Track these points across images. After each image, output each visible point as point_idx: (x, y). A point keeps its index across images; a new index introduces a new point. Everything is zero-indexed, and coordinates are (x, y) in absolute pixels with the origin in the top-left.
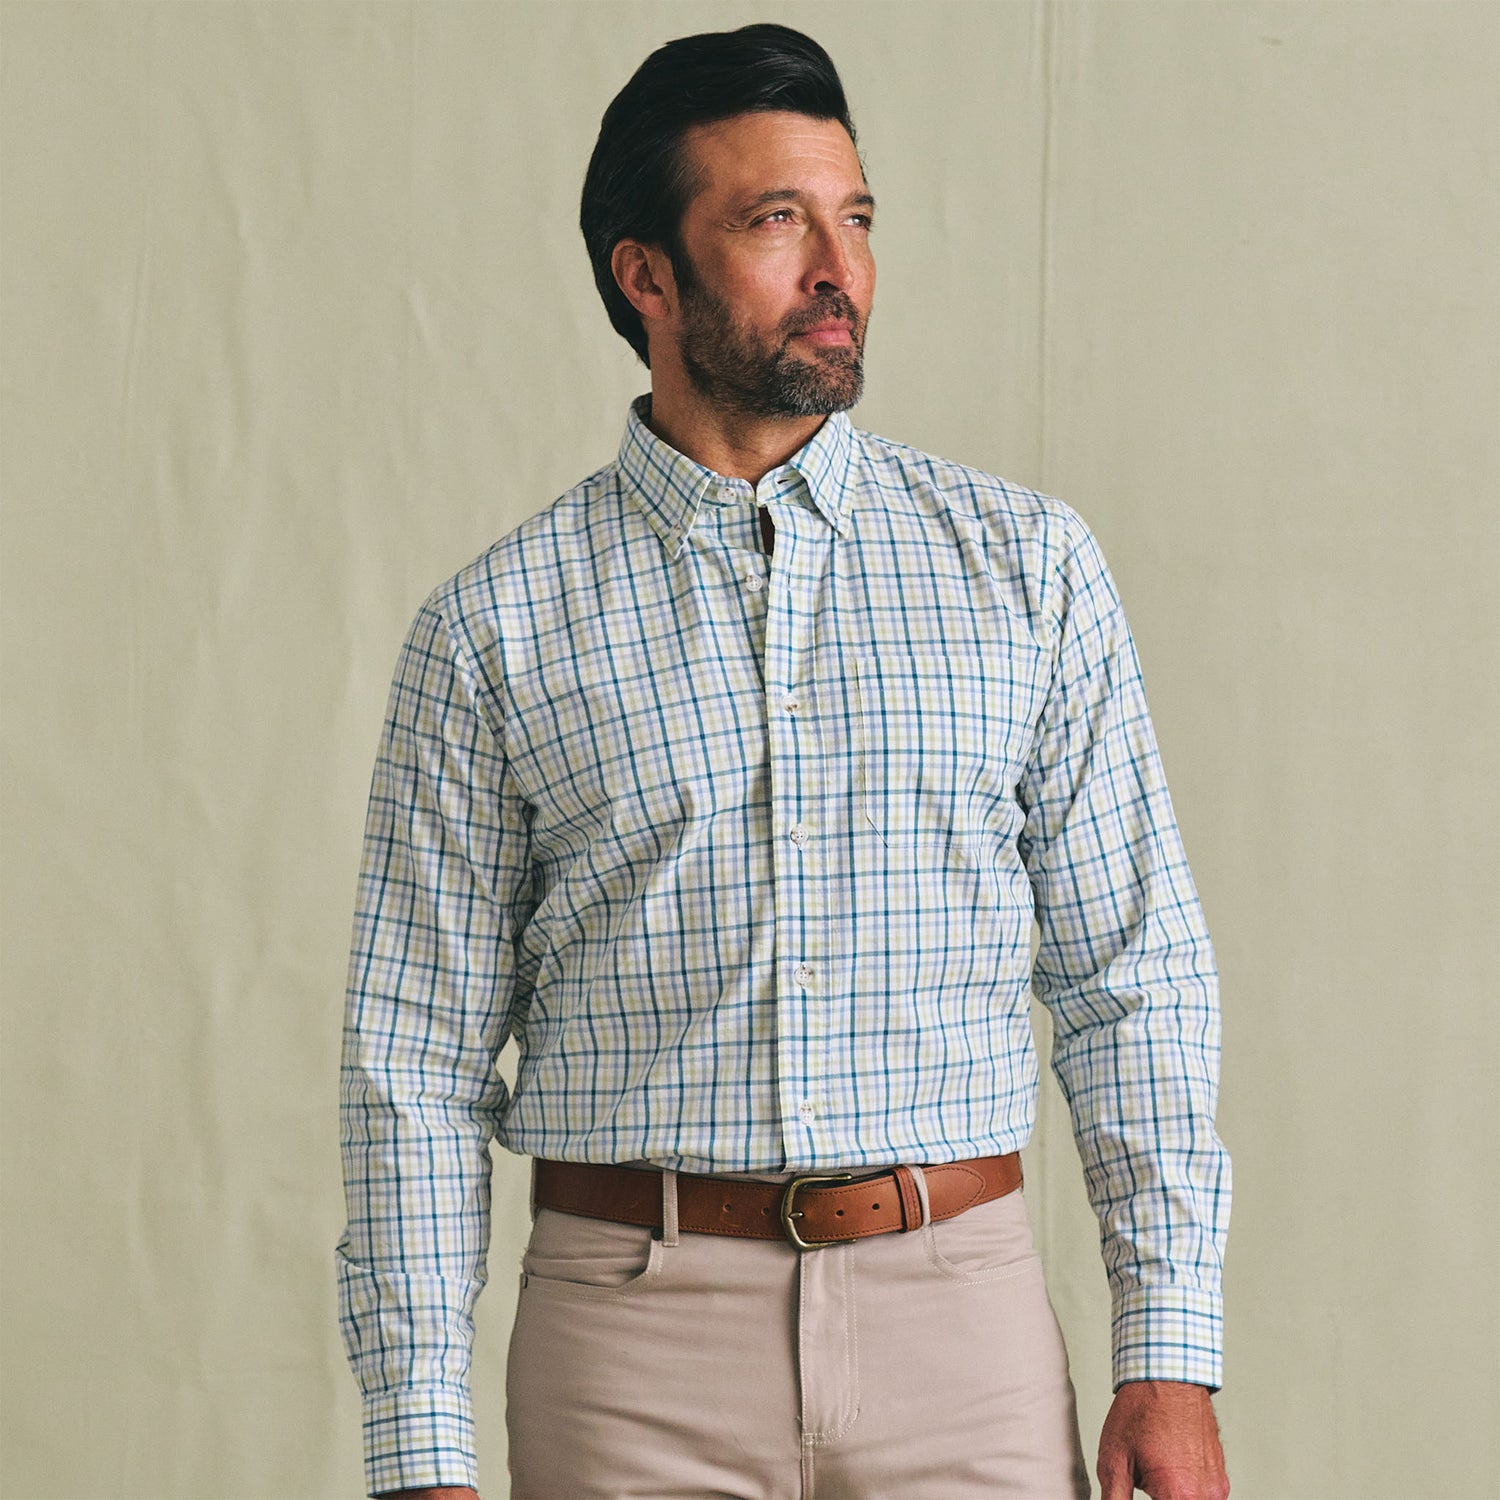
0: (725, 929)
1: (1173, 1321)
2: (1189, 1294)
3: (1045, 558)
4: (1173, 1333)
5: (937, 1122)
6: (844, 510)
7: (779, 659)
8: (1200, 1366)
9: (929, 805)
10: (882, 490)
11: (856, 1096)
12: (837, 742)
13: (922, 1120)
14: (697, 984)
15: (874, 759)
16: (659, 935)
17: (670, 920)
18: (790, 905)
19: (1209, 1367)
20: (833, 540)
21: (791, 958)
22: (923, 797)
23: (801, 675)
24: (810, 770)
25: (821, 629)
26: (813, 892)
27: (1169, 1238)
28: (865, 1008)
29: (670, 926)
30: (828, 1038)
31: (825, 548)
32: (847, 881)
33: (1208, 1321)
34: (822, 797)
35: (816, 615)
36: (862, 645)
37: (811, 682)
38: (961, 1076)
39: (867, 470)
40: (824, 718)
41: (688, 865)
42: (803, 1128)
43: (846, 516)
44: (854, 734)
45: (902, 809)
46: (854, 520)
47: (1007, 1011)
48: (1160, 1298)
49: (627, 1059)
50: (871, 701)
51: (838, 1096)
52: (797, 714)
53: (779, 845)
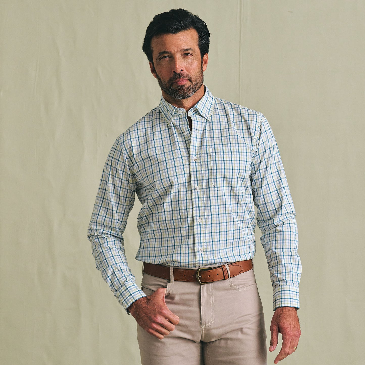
0: (182, 210)
1: (287, 293)
2: (291, 287)
3: (256, 125)
4: (287, 296)
5: (232, 252)
6: (209, 115)
7: (193, 149)
8: (294, 303)
9: (227, 181)
10: (219, 110)
11: (213, 247)
12: (205, 167)
13: (228, 251)
14: (176, 222)
15: (214, 171)
16: (167, 211)
17: (169, 208)
18: (196, 204)
19: (296, 303)
20: (206, 122)
21: (197, 216)
22: (225, 179)
23: (198, 152)
24: (199, 174)
25: (203, 142)
26: (201, 201)
27: (286, 275)
28: (214, 227)
29: (170, 209)
30: (206, 233)
31: (204, 124)
32: (209, 198)
33: (295, 293)
34: (202, 180)
35: (202, 139)
36: (212, 145)
37: (200, 154)
38: (237, 241)
39: (216, 106)
40: (202, 162)
41: (173, 196)
42: (200, 254)
43: (210, 116)
44: (209, 165)
45: (220, 182)
46: (211, 117)
47: (247, 226)
48: (284, 288)
49: (162, 240)
50: (213, 158)
51: (209, 247)
52: (196, 161)
53: (193, 191)
